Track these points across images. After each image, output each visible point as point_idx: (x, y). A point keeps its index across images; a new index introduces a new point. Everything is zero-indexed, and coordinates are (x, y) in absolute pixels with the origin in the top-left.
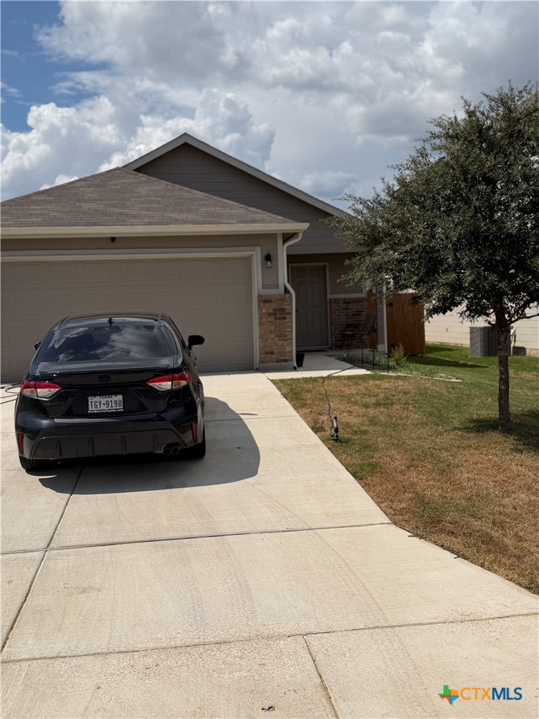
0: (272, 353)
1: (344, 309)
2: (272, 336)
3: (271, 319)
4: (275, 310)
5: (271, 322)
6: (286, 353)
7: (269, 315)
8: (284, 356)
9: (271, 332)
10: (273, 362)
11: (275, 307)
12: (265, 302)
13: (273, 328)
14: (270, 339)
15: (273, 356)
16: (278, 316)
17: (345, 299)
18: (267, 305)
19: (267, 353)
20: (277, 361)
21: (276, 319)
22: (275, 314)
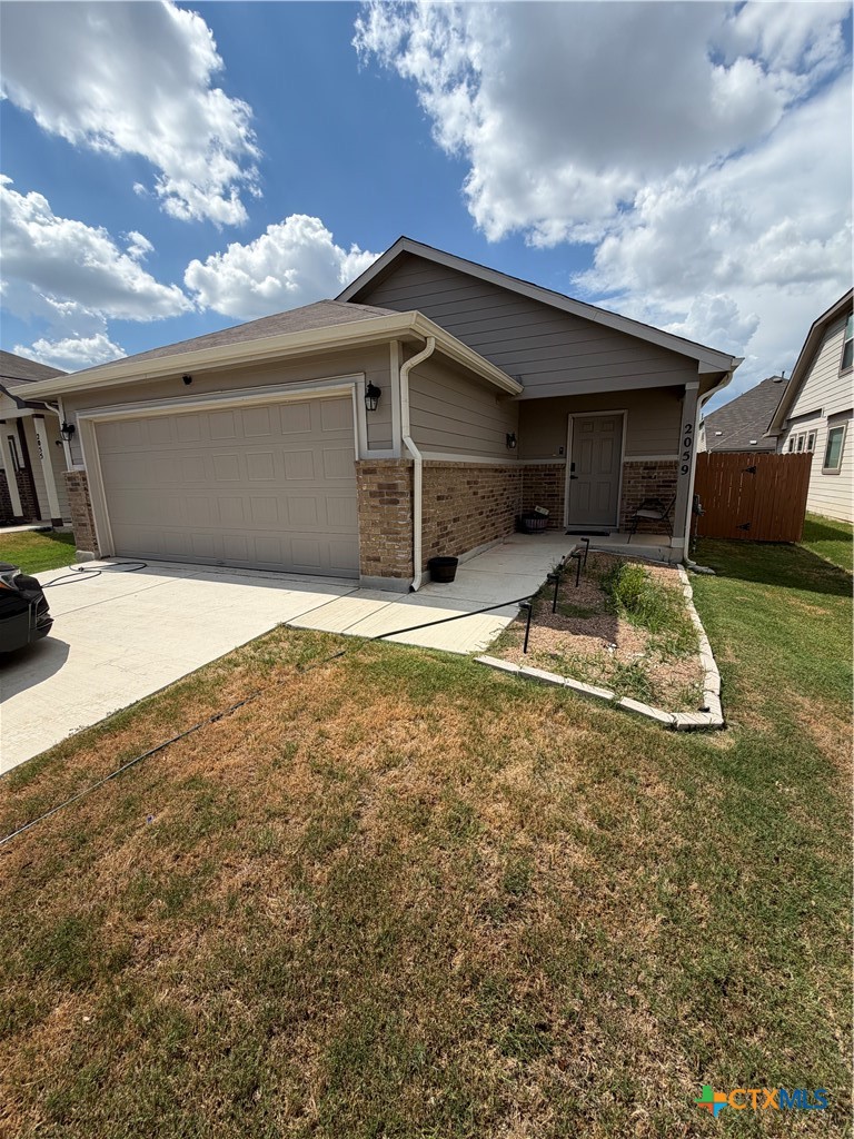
0: (378, 560)
1: (643, 477)
2: (377, 531)
3: (375, 502)
4: (380, 486)
5: (376, 507)
6: (397, 562)
7: (373, 494)
8: (394, 567)
9: (374, 524)
10: (377, 574)
11: (381, 481)
12: (366, 472)
13: (378, 518)
14: (374, 535)
15: (380, 565)
16: (386, 497)
17: (647, 463)
18: (368, 476)
19: (369, 559)
20: (384, 574)
21: (381, 502)
22: (381, 494)
